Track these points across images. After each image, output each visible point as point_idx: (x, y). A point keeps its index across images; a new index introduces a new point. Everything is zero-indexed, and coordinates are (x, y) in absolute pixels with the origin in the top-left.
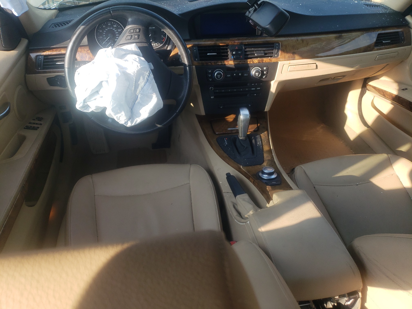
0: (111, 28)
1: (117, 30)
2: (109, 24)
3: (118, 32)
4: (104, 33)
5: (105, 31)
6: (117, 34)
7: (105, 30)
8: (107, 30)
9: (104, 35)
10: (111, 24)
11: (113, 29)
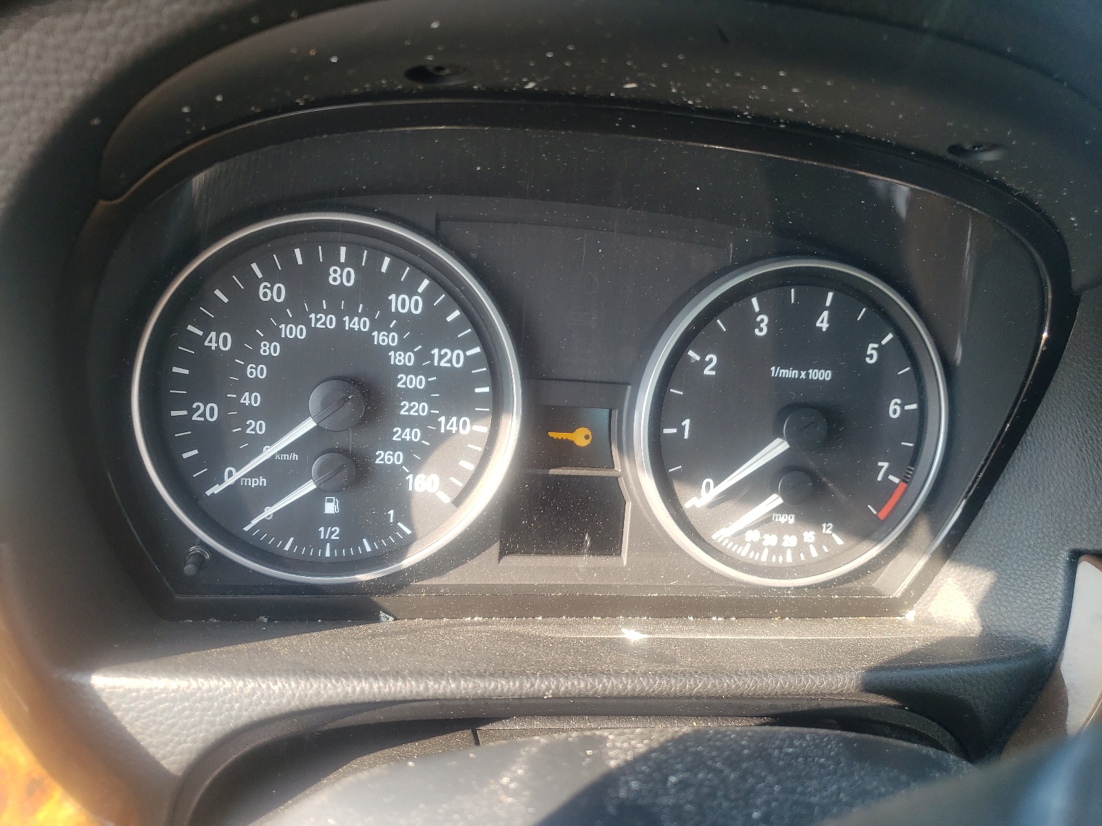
0: (358, 324)
1: (424, 355)
2: (341, 276)
3: (430, 371)
4: (257, 372)
5: (269, 349)
6: (413, 395)
7: (274, 335)
8: (296, 332)
9: (253, 385)
10: (368, 276)
11: (380, 338)
